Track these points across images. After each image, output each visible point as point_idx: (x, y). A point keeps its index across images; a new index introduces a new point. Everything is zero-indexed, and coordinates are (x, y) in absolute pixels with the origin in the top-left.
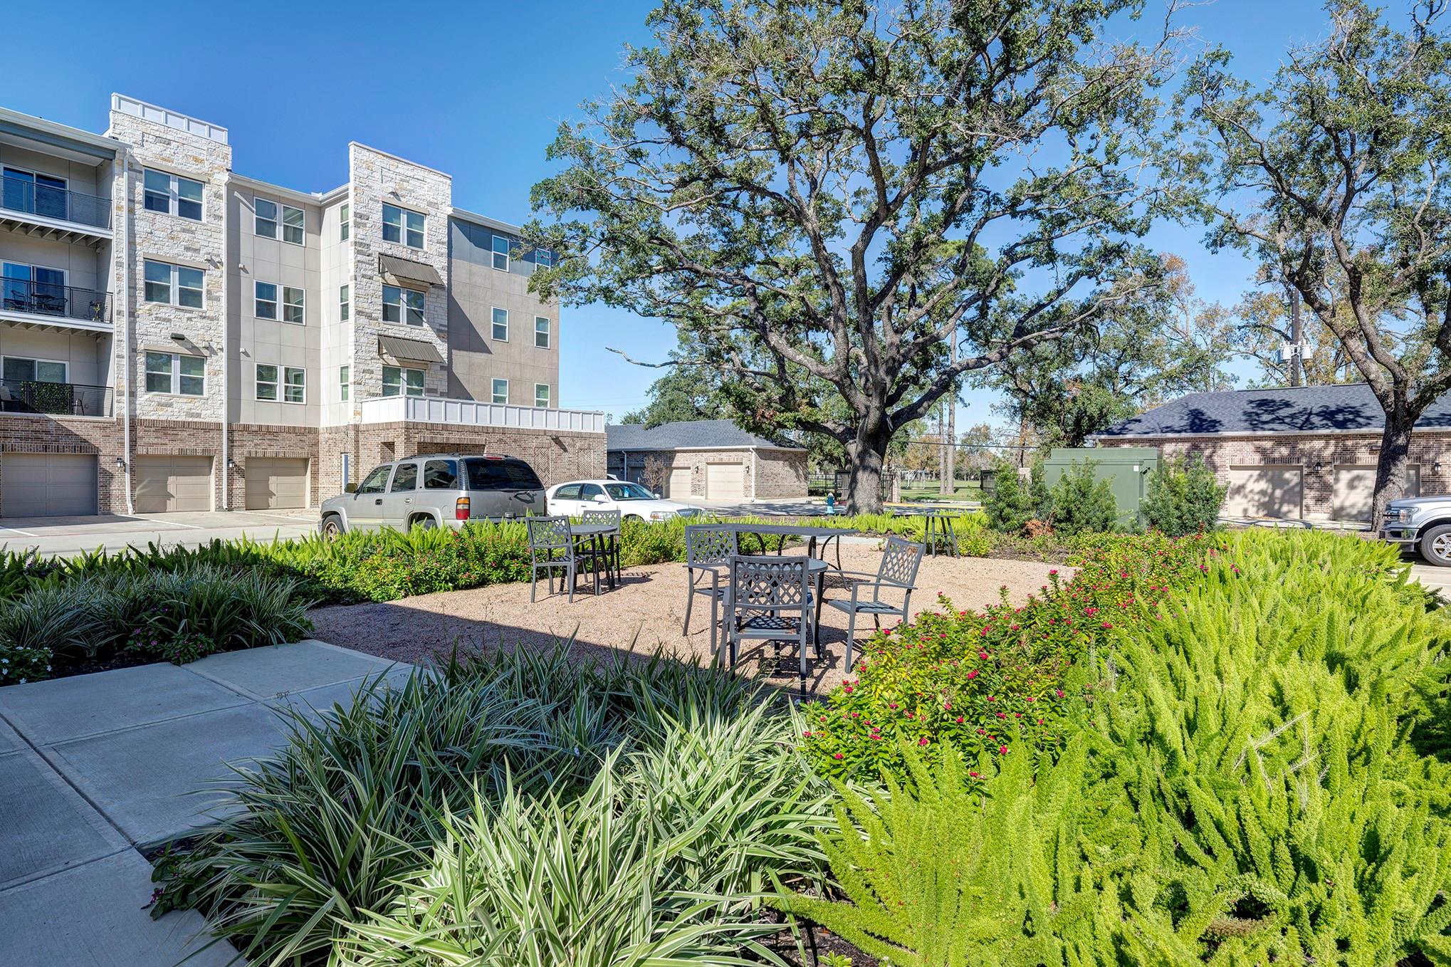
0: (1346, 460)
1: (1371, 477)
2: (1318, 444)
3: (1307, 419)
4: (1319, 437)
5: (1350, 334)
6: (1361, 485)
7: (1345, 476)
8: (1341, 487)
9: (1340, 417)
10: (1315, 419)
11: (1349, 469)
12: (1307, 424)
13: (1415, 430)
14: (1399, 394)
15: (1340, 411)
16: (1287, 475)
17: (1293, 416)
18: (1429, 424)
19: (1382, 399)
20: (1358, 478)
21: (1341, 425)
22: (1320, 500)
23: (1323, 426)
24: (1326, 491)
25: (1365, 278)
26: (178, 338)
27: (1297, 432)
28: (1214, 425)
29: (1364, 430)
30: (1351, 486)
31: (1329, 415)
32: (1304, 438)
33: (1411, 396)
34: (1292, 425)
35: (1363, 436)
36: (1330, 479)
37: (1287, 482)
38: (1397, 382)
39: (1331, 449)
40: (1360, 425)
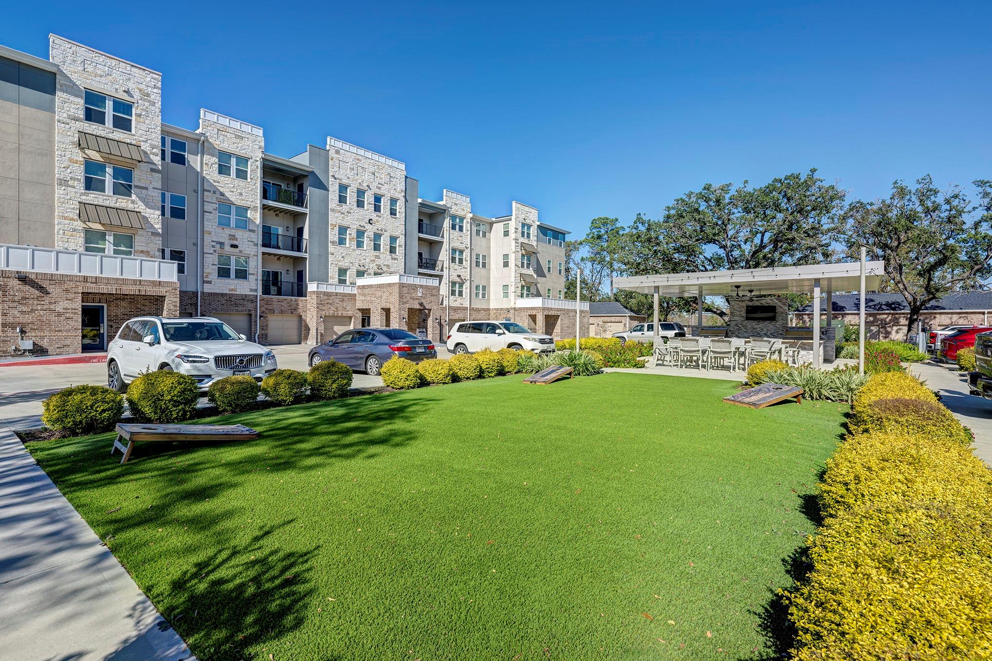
0: (896, 322)
1: (905, 329)
2: (885, 316)
3: (880, 307)
4: (886, 314)
5: (899, 282)
6: (901, 332)
7: (895, 328)
8: (893, 332)
9: (893, 306)
10: (884, 307)
11: (896, 326)
12: (880, 309)
13: (921, 311)
14: (915, 302)
15: (893, 303)
16: (872, 328)
17: (875, 305)
18: (927, 309)
19: (910, 304)
20: (900, 329)
21: (894, 309)
22: (886, 338)
23: (888, 310)
24: (887, 334)
25: (904, 268)
26: (459, 276)
27: (877, 312)
28: (842, 308)
29: (903, 311)
30: (897, 332)
31: (889, 305)
32: (880, 314)
33: (918, 303)
34: (875, 309)
35: (903, 314)
36: (889, 329)
37: (872, 331)
38: (914, 299)
39: (890, 318)
40: (901, 310)
